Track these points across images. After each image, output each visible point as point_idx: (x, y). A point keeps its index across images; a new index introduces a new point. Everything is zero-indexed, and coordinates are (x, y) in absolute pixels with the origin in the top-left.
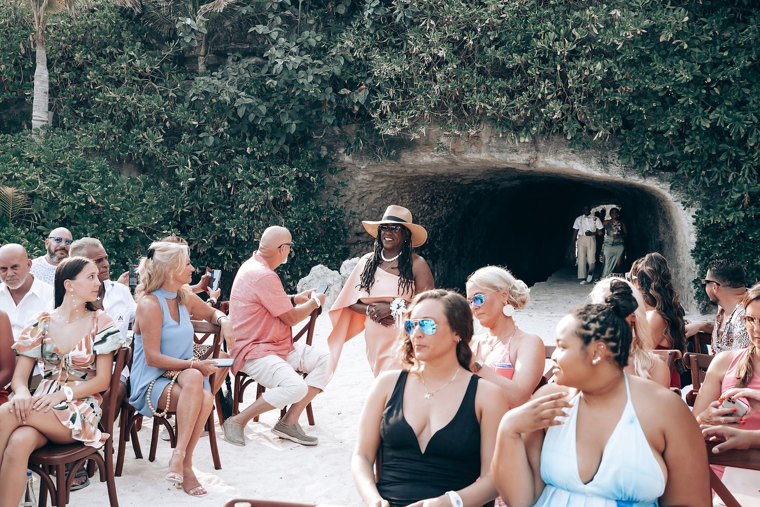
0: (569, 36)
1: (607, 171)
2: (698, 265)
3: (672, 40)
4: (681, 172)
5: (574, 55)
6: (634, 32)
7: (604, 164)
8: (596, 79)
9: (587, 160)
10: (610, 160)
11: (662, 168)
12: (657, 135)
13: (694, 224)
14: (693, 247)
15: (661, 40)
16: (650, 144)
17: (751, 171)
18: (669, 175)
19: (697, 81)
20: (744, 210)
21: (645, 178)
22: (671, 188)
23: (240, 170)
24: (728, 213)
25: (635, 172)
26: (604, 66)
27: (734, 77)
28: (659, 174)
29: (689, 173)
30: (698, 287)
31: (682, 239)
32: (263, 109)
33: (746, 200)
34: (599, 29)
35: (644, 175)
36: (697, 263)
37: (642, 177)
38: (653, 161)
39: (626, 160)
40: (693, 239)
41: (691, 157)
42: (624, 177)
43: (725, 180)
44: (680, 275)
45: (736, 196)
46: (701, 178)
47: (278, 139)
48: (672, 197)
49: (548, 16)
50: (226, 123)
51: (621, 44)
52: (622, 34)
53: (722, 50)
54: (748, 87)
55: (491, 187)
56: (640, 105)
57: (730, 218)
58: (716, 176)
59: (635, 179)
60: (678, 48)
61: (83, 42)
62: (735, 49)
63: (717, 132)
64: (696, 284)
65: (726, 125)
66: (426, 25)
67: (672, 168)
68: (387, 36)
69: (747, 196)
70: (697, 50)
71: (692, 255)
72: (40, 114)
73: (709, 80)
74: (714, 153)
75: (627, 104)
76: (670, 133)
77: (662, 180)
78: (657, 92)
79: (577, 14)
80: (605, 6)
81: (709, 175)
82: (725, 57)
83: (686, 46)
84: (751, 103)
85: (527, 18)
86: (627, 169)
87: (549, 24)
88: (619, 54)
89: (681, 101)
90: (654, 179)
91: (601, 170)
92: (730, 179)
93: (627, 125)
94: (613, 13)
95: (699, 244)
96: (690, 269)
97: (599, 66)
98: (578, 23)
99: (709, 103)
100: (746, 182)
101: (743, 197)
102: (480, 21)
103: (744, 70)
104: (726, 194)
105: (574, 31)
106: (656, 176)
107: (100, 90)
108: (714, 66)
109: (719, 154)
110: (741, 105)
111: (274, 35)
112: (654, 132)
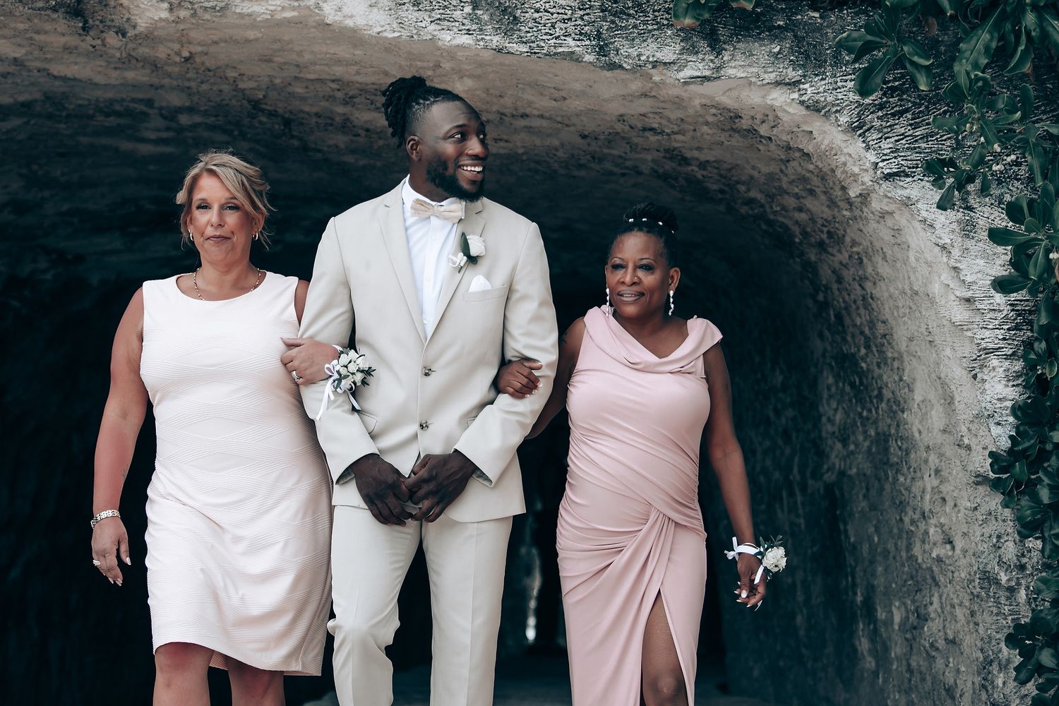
2: (1034, 544)
13: (1002, 285)
14: (1001, 436)
21: (716, 45)
25: (663, 18)
28: (791, 27)
30: (1040, 669)
31: (937, 418)
36: (1027, 528)
37: (703, 45)
40: (999, 387)
42: (602, 50)
44: (933, 628)
46: (1030, 19)
48: (872, 157)
55: (43, 264)
64: (1027, 653)
71: (996, 485)
77: (808, 55)
90: (763, 50)
91: (473, 18)
96: (988, 579)
106: (775, 33)
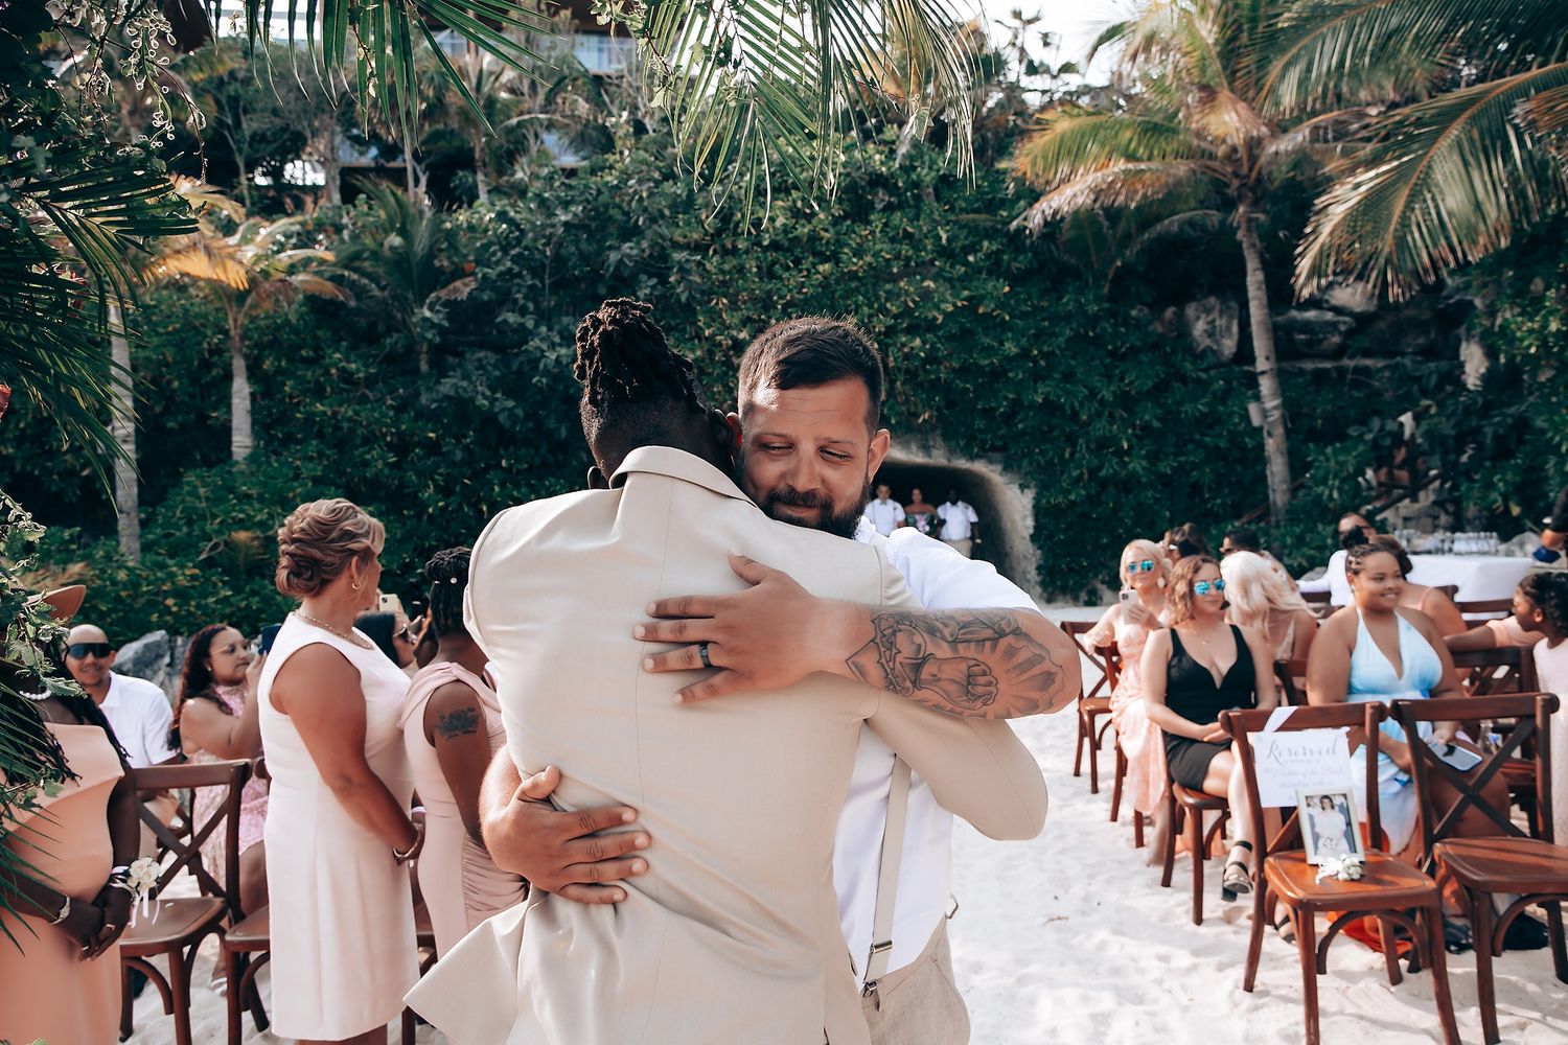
0: (883, 310)
1: (930, 456)
2: (1040, 551)
3: (993, 310)
4: (1013, 451)
5: (890, 331)
6: (954, 305)
7: (926, 449)
8: (918, 355)
9: (906, 445)
10: (931, 443)
11: (994, 449)
12: (988, 413)
13: (1031, 507)
15: (981, 311)
16: (980, 424)
17: (1088, 447)
18: (998, 456)
19: (1025, 354)
20: (1084, 487)
21: (973, 461)
22: (1005, 469)
23: (497, 489)
24: (1069, 492)
25: (961, 455)
26: (924, 342)
27: (1059, 347)
28: (989, 456)
29: (1023, 452)
32: (520, 412)
33: (1086, 476)
34: (914, 302)
35: (972, 458)
36: (1038, 549)
38: (984, 442)
39: (953, 443)
40: (1030, 522)
41: (1023, 432)
42: (948, 461)
43: (1062, 458)
45: (1075, 473)
47: (537, 449)
48: (1001, 481)
49: (857, 289)
50: (471, 433)
51: (940, 318)
52: (943, 306)
53: (1043, 320)
54: (1073, 358)
56: (966, 382)
57: (1072, 497)
58: (1051, 454)
59: (962, 463)
60: (998, 320)
61: (271, 345)
62: (1055, 319)
63: (1050, 407)
65: (1059, 398)
66: (717, 304)
67: (1004, 449)
68: (663, 318)
69: (1085, 471)
70: (1018, 321)
71: (1030, 540)
72: (242, 440)
73: (1036, 352)
74: (1046, 429)
75: (953, 382)
76: (1002, 410)
77: (991, 462)
78: (983, 367)
79: (888, 286)
80: (918, 277)
81: (1042, 453)
82: (1045, 328)
83: (1007, 318)
84: (1079, 375)
85: (833, 292)
86: (951, 452)
87: (861, 298)
88: (939, 327)
89: (1011, 375)
90: (982, 461)
91: (923, 456)
92: (1067, 455)
93: (950, 404)
94: (925, 284)
95: (1038, 527)
96: (1024, 557)
97: (918, 342)
98: (890, 296)
99: (1038, 376)
100: (1084, 458)
101: (1082, 474)
102: (780, 298)
103: (1069, 341)
104: (1062, 473)
105: (888, 305)
106: (986, 458)
107: (298, 404)
108: (1036, 337)
109: (1051, 430)
110: (1069, 376)
111: (530, 324)
112: (983, 410)
